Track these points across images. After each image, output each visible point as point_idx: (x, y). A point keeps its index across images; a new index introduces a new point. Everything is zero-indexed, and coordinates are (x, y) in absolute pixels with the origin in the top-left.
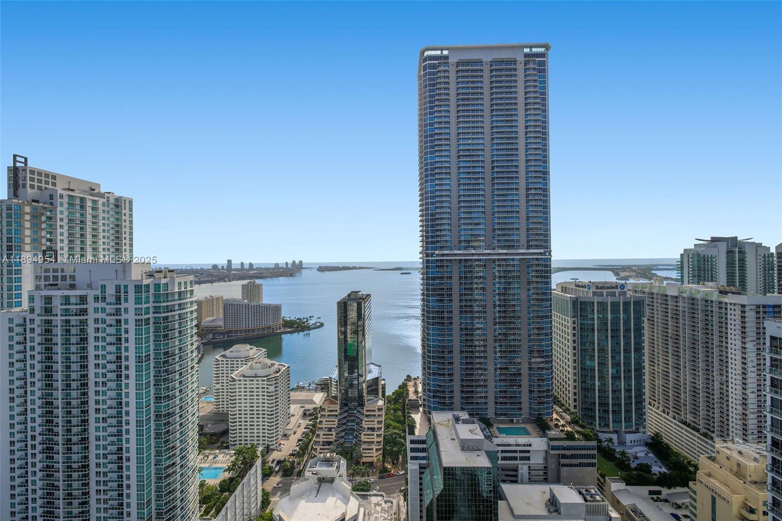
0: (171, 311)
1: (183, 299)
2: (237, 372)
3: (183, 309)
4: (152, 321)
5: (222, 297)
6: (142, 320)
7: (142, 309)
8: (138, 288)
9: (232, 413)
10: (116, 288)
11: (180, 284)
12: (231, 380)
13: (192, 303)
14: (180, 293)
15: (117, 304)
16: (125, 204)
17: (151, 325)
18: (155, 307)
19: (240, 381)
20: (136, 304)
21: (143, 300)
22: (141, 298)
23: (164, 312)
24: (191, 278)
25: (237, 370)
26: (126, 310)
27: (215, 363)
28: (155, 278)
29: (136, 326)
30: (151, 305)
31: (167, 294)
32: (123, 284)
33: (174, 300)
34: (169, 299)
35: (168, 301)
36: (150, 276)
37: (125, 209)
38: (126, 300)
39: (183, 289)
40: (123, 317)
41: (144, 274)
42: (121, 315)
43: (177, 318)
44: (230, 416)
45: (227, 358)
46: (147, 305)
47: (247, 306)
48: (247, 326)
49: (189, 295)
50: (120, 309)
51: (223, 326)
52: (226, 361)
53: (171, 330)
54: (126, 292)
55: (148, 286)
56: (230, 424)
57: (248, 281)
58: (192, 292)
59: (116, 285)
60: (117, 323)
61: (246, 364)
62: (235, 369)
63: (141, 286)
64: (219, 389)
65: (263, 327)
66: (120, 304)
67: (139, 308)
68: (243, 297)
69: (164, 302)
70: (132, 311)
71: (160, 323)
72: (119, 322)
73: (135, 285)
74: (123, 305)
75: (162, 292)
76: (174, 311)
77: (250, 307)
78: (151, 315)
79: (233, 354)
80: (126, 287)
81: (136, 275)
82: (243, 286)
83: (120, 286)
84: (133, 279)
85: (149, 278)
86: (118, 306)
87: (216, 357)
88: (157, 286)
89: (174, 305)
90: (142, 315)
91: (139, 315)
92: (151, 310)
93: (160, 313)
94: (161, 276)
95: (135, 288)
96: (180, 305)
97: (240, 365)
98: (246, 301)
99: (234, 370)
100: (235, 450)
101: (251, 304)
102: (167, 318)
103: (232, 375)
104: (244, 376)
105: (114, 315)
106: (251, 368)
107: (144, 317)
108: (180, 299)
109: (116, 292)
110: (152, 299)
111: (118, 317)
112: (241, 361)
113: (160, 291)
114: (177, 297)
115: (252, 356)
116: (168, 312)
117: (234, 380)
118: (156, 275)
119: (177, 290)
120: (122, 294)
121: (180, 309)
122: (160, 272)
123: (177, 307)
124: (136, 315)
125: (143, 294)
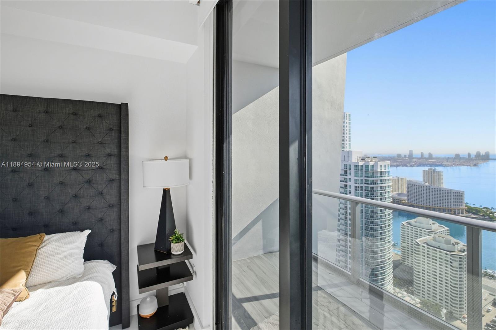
0: (375, 184)
1: (383, 177)
2: (421, 239)
3: (383, 183)
4: (364, 189)
5: (406, 179)
6: (358, 187)
7: (358, 180)
8: (357, 167)
9: (417, 270)
10: (345, 166)
11: (381, 166)
12: (416, 243)
13: (389, 180)
14: (381, 173)
15: (345, 175)
16: (347, 116)
17: (364, 191)
18: (366, 180)
19: (424, 247)
20: (355, 176)
21: (359, 175)
22: (358, 173)
23: (371, 184)
24: (388, 162)
25: (420, 238)
26: (350, 179)
27: (402, 227)
28: (365, 161)
29: (355, 190)
30: (363, 178)
31: (373, 172)
32: (348, 164)
33: (377, 177)
34: (374, 176)
35: (373, 177)
36: (363, 160)
37: (347, 119)
38: (350, 174)
39: (383, 170)
40: (348, 184)
41: (359, 159)
42: (347, 182)
43: (379, 189)
44: (414, 271)
45: (411, 225)
46: (361, 178)
47: (428, 188)
48: (428, 205)
49: (387, 175)
50: (347, 178)
51: (407, 200)
52: (411, 227)
53: (376, 197)
54: (350, 169)
55: (362, 166)
56: (414, 277)
57: (429, 168)
58: (389, 172)
59: (345, 165)
60: (345, 186)
61: (428, 235)
62: (419, 236)
63: (358, 166)
64: (405, 247)
65: (444, 208)
66: (347, 176)
67: (357, 180)
68: (424, 180)
69: (371, 177)
70: (353, 181)
71: (369, 191)
72: (346, 186)
73: (355, 165)
74: (348, 177)
75: (370, 171)
76: (377, 184)
77: (431, 189)
78: (363, 185)
79: (417, 224)
80: (350, 165)
81: (355, 159)
82: (424, 171)
83: (346, 165)
84: (353, 161)
85: (362, 161)
86: (346, 177)
87: (403, 223)
88: (367, 167)
89: (377, 180)
90: (358, 184)
91: (357, 183)
92: (364, 181)
93: (369, 184)
94: (369, 160)
95: (355, 167)
96: (381, 180)
97: (423, 235)
98: (427, 184)
99: (417, 237)
100: (420, 300)
101: (431, 187)
102: (372, 188)
103: (417, 240)
104: (428, 244)
105: (344, 182)
106: (434, 239)
107: (359, 185)
108: (381, 177)
109: (345, 169)
110: (364, 175)
111: (346, 183)
112: (424, 231)
113: (368, 170)
114: (379, 175)
115: (434, 230)
116: (373, 184)
117: (418, 245)
118: (366, 159)
119: (379, 170)
120: (348, 170)
121: (381, 184)
122: (369, 157)
123: (379, 182)
124: (355, 183)
125: (359, 171)
